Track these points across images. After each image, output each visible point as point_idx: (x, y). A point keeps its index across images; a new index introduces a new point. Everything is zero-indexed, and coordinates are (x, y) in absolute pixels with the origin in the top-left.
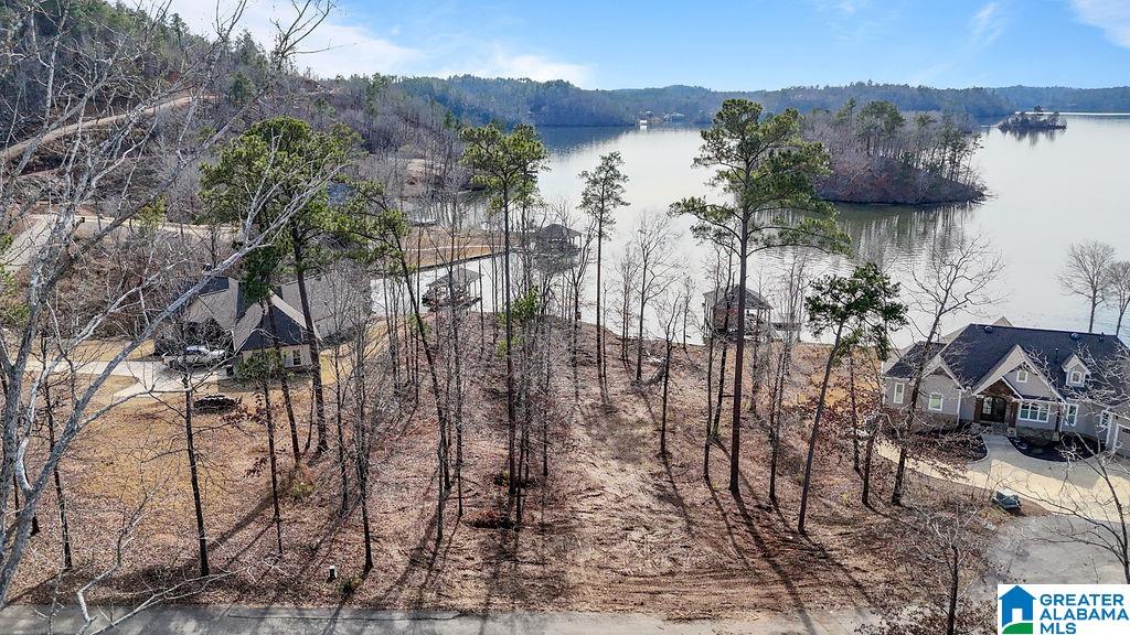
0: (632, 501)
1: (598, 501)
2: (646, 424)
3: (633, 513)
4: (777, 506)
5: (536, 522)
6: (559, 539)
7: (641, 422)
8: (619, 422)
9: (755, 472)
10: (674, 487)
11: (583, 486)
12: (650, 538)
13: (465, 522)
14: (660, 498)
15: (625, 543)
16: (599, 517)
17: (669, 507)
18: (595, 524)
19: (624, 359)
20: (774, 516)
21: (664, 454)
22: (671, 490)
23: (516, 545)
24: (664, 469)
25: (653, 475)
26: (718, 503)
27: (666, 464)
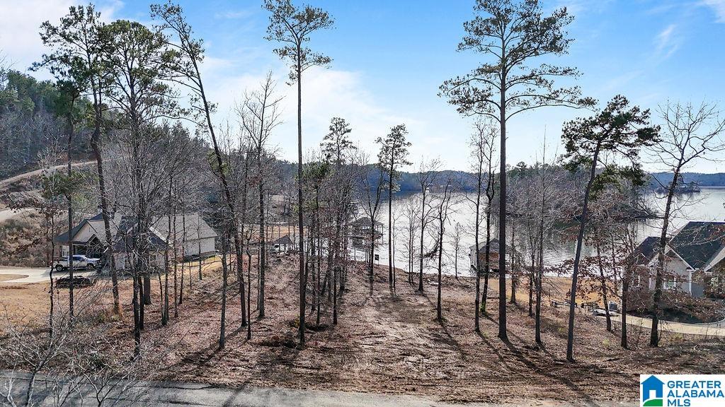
0: (410, 341)
1: (380, 340)
2: (426, 306)
3: (410, 347)
4: (543, 348)
5: (319, 346)
6: (339, 358)
7: (422, 305)
8: (405, 306)
9: (520, 330)
10: (449, 336)
11: (367, 332)
12: (425, 361)
13: (251, 344)
14: (436, 340)
15: (401, 363)
16: (378, 348)
17: (444, 345)
18: (374, 350)
19: (411, 282)
20: (542, 354)
21: (440, 319)
22: (445, 336)
23: (295, 357)
24: (440, 327)
25: (430, 330)
26: (489, 344)
27: (442, 325)
